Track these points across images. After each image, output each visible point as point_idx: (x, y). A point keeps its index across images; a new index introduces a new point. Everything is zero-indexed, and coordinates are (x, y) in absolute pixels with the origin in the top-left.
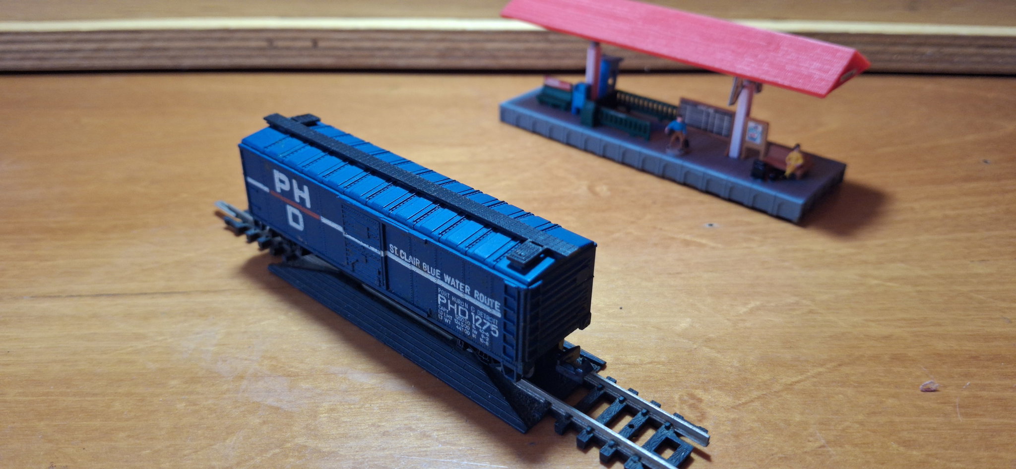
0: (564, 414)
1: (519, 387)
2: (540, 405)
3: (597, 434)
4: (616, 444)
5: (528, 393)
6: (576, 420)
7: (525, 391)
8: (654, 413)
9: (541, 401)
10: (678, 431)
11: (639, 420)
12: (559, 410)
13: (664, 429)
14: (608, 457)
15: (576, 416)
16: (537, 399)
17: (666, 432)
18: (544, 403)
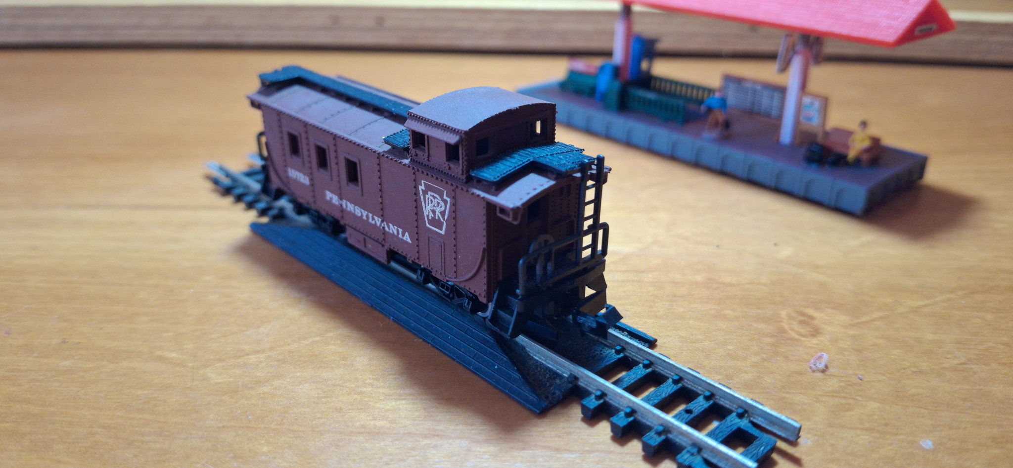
0: (594, 391)
1: (537, 358)
2: (563, 381)
3: (640, 418)
4: (666, 429)
5: (548, 365)
6: (610, 399)
7: (544, 363)
8: (721, 397)
9: (564, 375)
10: (755, 421)
11: (699, 405)
12: (589, 386)
13: (735, 417)
14: (654, 447)
15: (611, 394)
16: (560, 372)
17: (737, 420)
18: (567, 378)
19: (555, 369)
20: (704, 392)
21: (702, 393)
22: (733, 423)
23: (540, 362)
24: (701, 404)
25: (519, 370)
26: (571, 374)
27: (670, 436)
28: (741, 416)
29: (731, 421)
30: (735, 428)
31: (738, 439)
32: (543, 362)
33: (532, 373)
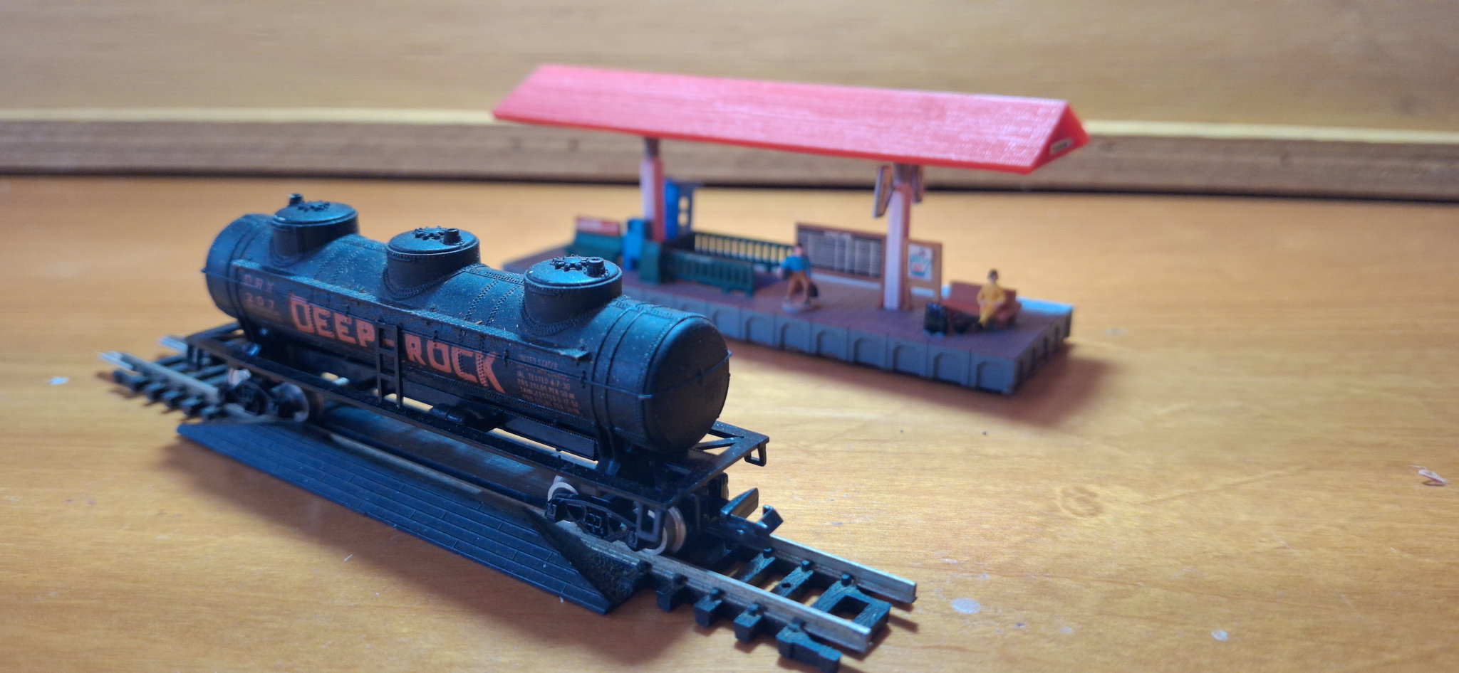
0: (671, 577)
1: (597, 549)
2: (632, 570)
3: (730, 600)
4: (762, 608)
5: (612, 555)
6: (692, 583)
7: (607, 553)
8: (821, 565)
9: (633, 563)
10: (864, 586)
11: (798, 577)
12: (665, 572)
13: (841, 585)
14: (749, 629)
15: (692, 577)
16: (627, 561)
17: (843, 588)
18: (637, 567)
19: (621, 558)
20: (801, 561)
21: (799, 563)
22: (839, 591)
23: (601, 553)
24: (800, 575)
25: (574, 565)
26: (641, 561)
27: (767, 614)
28: (846, 583)
29: (836, 590)
30: (841, 597)
31: (848, 608)
32: (605, 552)
33: (593, 567)
